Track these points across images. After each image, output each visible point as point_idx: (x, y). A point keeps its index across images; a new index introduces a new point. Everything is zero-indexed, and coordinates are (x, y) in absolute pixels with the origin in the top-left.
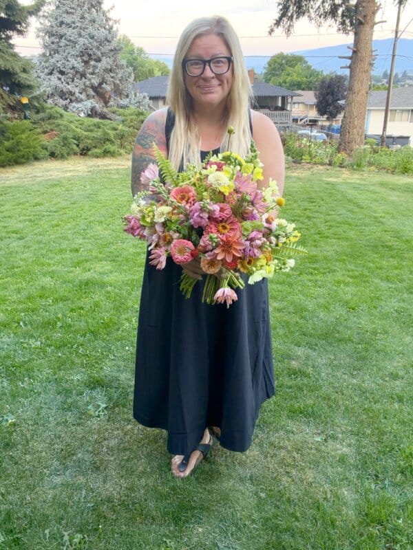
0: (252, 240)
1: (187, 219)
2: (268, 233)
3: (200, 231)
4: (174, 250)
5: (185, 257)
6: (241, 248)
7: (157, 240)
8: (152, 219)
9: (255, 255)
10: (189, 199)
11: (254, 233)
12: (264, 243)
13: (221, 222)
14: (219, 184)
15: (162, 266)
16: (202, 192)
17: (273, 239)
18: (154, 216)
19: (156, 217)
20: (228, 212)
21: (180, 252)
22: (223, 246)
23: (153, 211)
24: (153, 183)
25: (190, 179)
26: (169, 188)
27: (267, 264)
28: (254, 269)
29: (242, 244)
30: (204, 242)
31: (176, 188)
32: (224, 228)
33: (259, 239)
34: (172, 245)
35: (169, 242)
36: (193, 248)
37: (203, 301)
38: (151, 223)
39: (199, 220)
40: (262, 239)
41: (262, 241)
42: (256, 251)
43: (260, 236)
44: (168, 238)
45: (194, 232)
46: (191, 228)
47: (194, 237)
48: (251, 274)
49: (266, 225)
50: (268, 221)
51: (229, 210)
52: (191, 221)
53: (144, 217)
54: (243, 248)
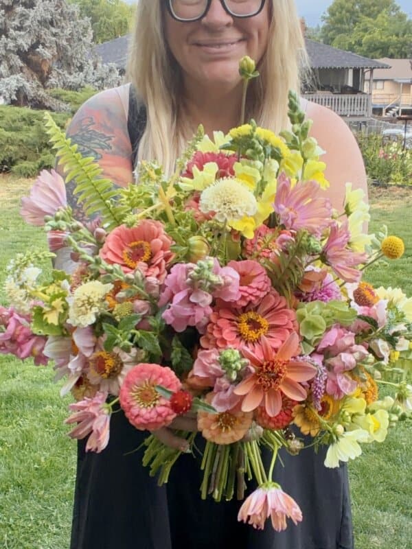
0: (327, 353)
1: (155, 310)
2: (367, 330)
3: (192, 339)
4: (125, 393)
5: (160, 409)
6: (304, 378)
7: (79, 369)
8: (64, 315)
9: (339, 391)
10: (152, 256)
11: (334, 333)
12: (362, 359)
13: (244, 310)
14: (233, 213)
15: (99, 442)
16: (187, 236)
17: (382, 345)
18: (66, 308)
19: (71, 312)
20: (260, 282)
21: (145, 397)
22: (256, 377)
23: (63, 296)
24: (53, 223)
25: (150, 203)
26: (99, 230)
27: (367, 411)
28: (340, 428)
29: (305, 369)
30: (205, 368)
31: (116, 230)
32: (255, 325)
33: (348, 349)
34: (121, 380)
35: (114, 374)
36: (177, 385)
37: (204, 497)
38: (61, 326)
39: (187, 311)
40: (355, 347)
41: (357, 355)
42: (342, 381)
43: (349, 339)
44: (110, 363)
45: (175, 342)
46: (168, 332)
47: (176, 355)
48: (331, 441)
49: (360, 310)
50: (361, 298)
51: (262, 278)
52: (166, 314)
53: (40, 312)
54: (310, 377)
